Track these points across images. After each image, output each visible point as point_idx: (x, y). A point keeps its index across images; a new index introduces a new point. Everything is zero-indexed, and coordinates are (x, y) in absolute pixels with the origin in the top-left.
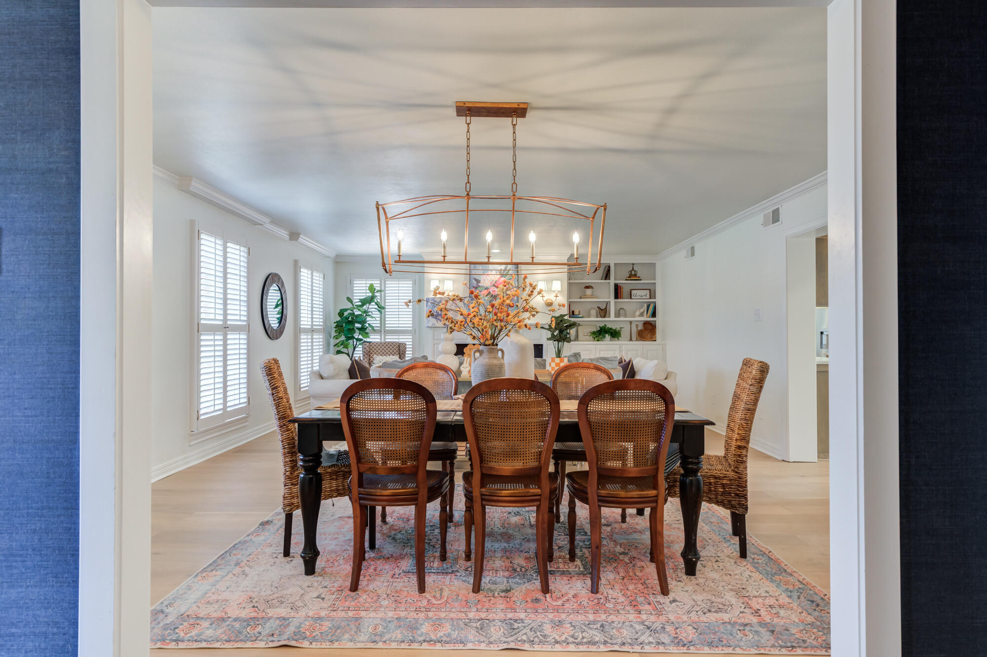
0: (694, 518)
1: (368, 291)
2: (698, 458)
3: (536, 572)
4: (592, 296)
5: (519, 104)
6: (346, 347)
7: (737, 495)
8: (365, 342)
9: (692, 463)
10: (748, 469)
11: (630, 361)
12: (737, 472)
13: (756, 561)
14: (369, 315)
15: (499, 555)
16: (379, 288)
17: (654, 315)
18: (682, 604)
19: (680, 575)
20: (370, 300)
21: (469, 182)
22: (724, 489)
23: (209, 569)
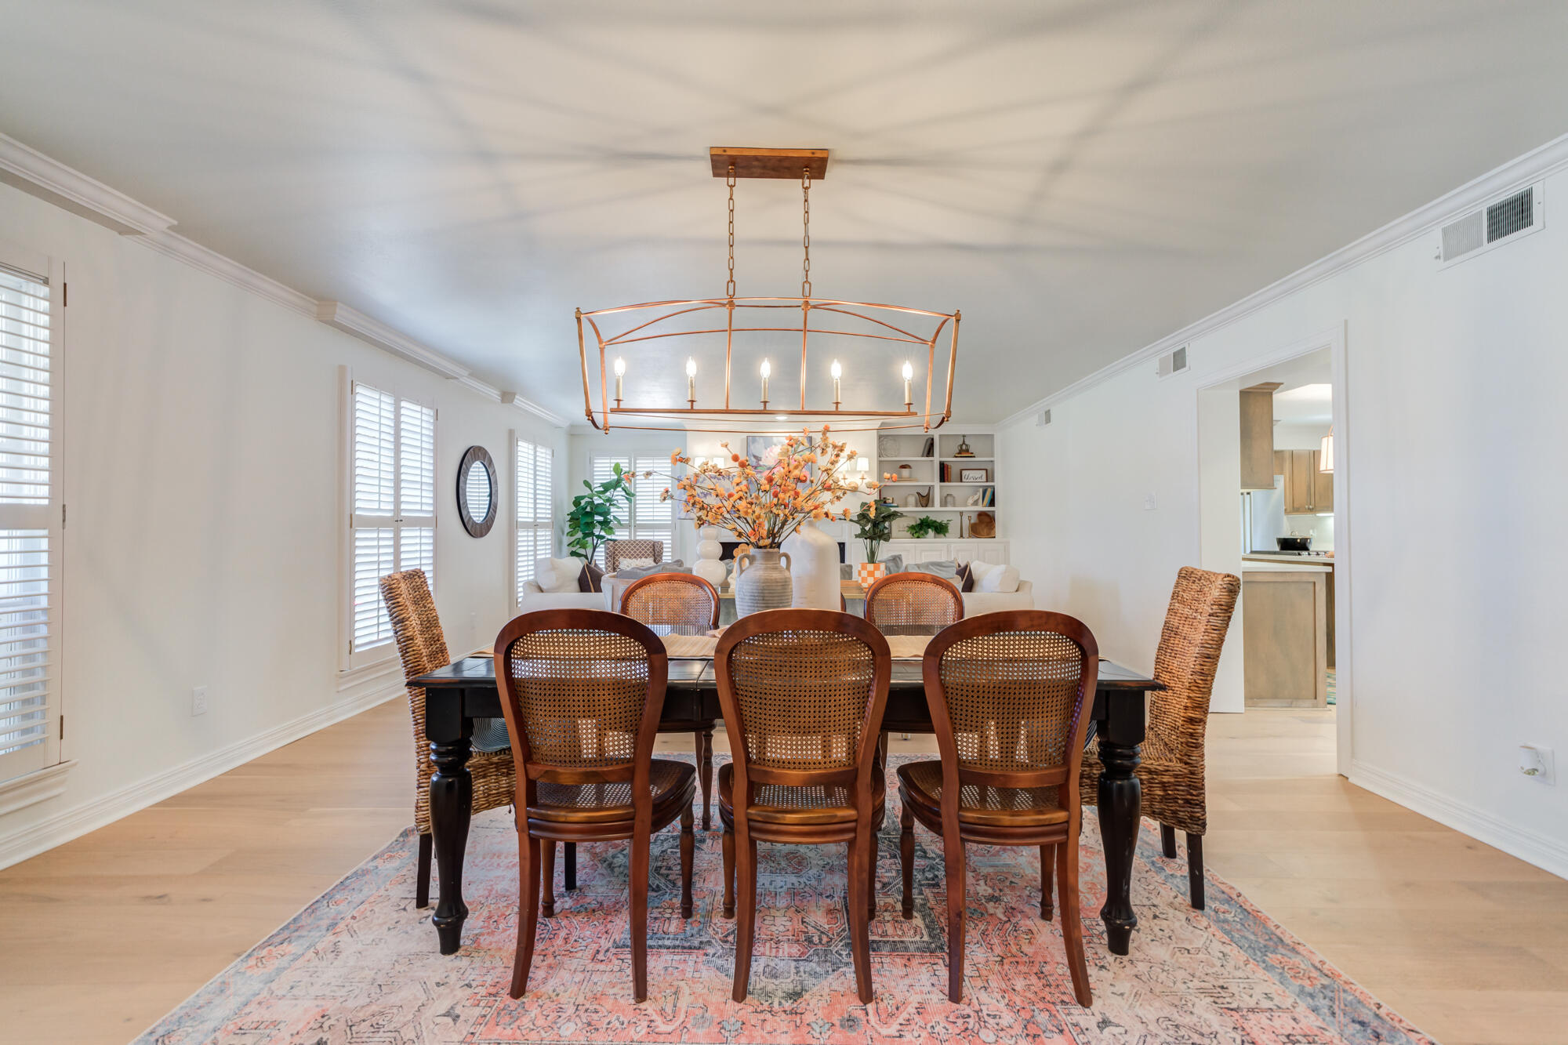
0: (1127, 853)
1: (613, 473)
2: (1132, 747)
3: (847, 945)
4: (909, 479)
5: (813, 151)
6: (584, 547)
7: (1187, 801)
8: (608, 540)
9: (1122, 756)
10: (1206, 757)
11: (967, 566)
12: (1186, 763)
13: (1221, 916)
14: (614, 505)
15: (782, 903)
16: (627, 469)
17: (992, 503)
18: (1122, 1030)
19: (1100, 951)
20: (616, 484)
21: (732, 281)
22: (1165, 791)
23: (278, 940)
